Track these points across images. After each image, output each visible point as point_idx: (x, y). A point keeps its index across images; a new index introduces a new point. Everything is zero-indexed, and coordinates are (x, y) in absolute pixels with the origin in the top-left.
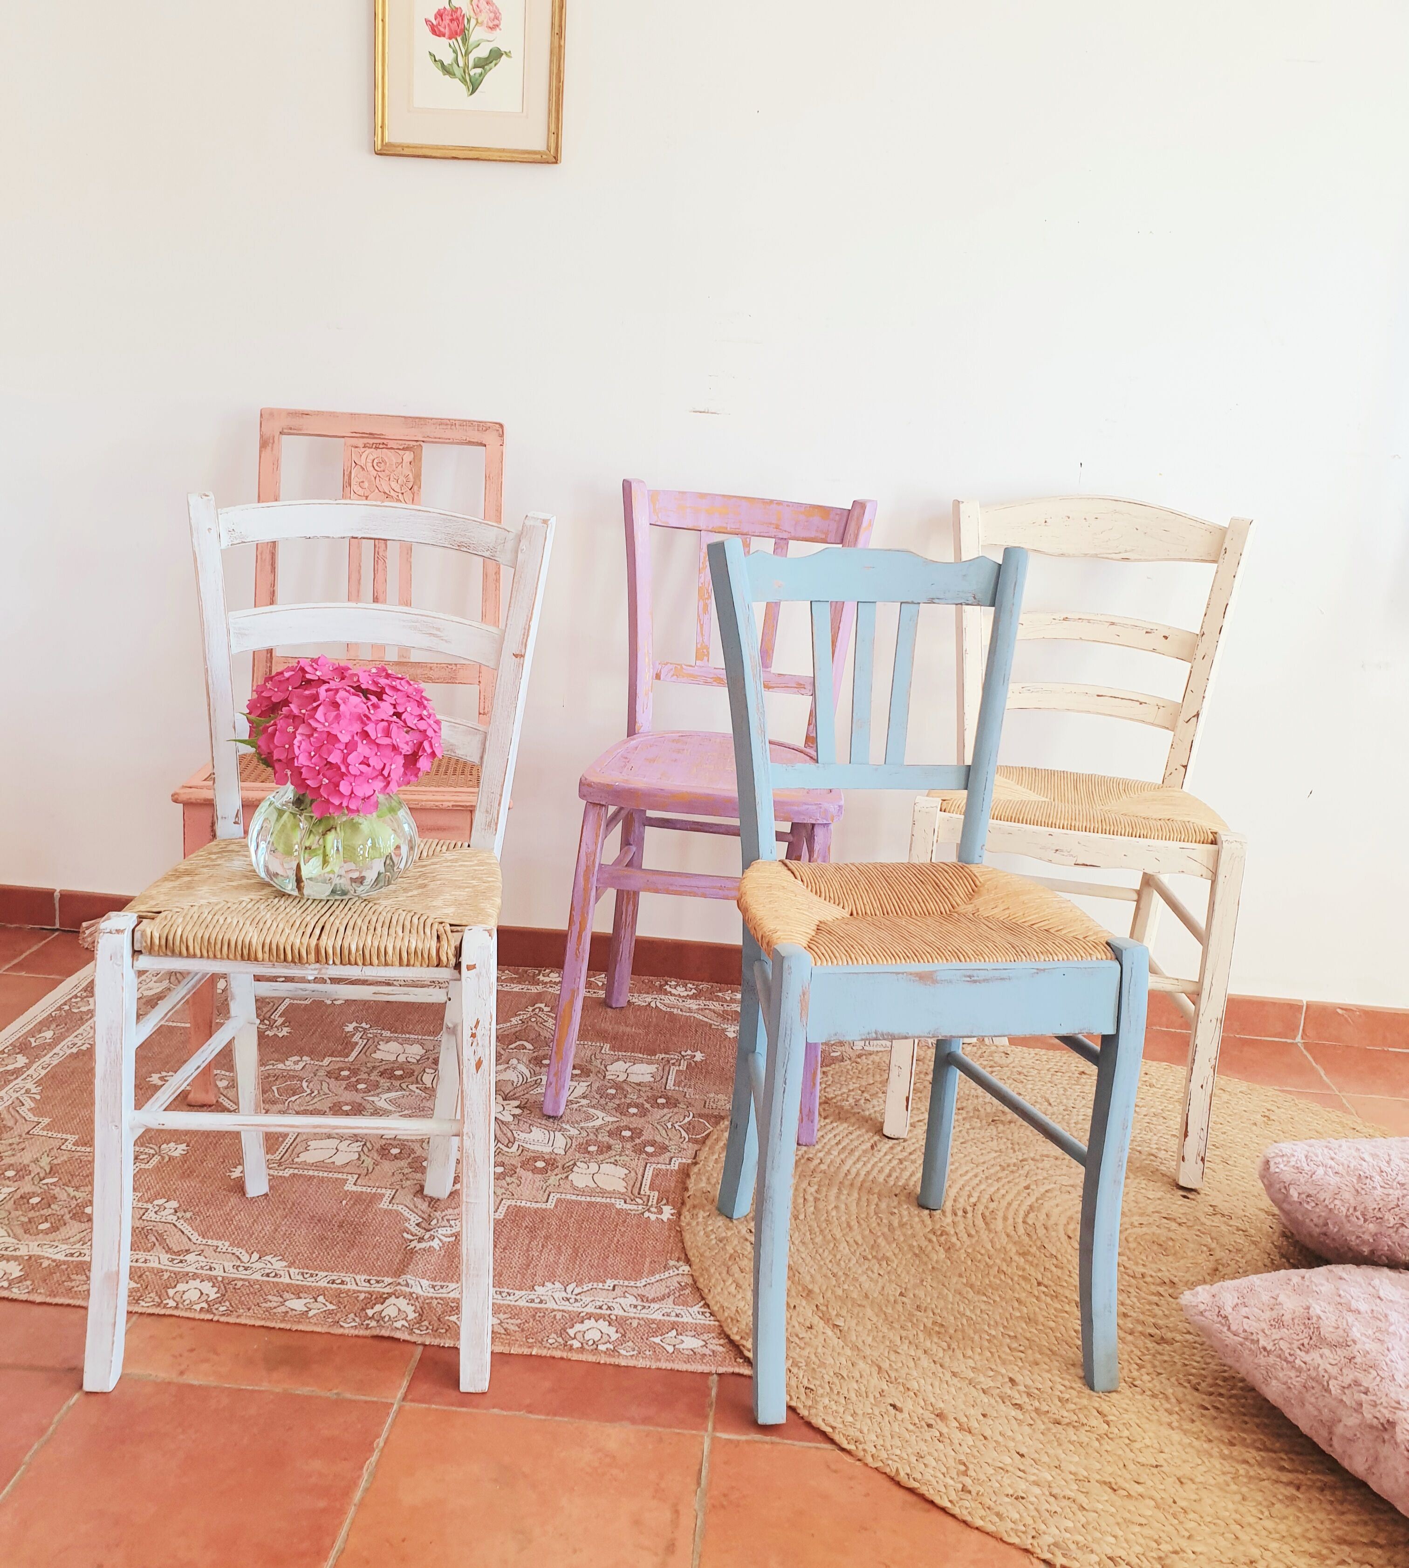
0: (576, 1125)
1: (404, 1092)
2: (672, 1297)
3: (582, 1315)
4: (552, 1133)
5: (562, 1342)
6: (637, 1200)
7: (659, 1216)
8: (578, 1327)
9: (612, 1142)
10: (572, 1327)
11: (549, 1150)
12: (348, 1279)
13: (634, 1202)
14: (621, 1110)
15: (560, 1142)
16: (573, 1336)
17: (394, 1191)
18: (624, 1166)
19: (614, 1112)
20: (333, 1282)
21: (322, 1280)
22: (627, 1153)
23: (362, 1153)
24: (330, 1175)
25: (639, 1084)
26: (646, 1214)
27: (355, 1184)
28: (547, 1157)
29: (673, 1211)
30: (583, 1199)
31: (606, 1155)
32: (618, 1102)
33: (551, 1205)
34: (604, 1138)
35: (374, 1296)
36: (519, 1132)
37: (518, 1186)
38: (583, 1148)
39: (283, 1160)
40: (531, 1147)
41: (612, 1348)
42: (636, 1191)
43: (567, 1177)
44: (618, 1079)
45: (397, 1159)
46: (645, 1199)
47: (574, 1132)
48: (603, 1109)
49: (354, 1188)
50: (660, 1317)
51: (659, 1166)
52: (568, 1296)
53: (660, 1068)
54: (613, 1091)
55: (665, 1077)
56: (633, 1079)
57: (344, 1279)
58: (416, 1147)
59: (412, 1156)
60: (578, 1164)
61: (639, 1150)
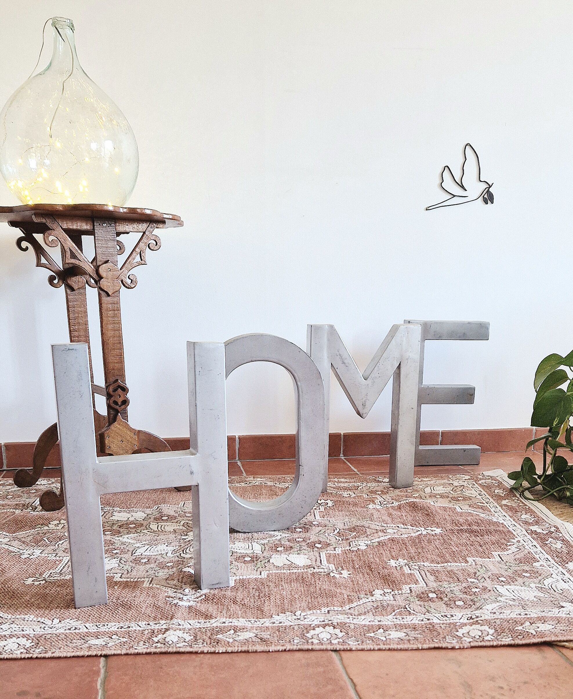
2: (371, 613)
3: (312, 625)
5: (305, 641)
7: (341, 576)
8: (312, 632)
9: (291, 544)
10: (308, 632)
11: (251, 551)
12: (133, 625)
13: (320, 569)
14: (291, 531)
15: (257, 547)
16: (311, 638)
19: (287, 532)
20: (122, 627)
21: (113, 627)
22: (304, 548)
26: (332, 574)
29: (349, 573)
30: (285, 571)
31: (291, 551)
33: (264, 576)
34: (286, 543)
35: (156, 631)
41: (341, 641)
42: (319, 563)
43: (269, 561)
45: (147, 564)
47: (264, 542)
49: (121, 580)
50: (368, 623)
51: (328, 552)
52: (299, 617)
55: (313, 515)
57: (129, 625)
58: (159, 557)
59: (158, 562)
61: (312, 546)
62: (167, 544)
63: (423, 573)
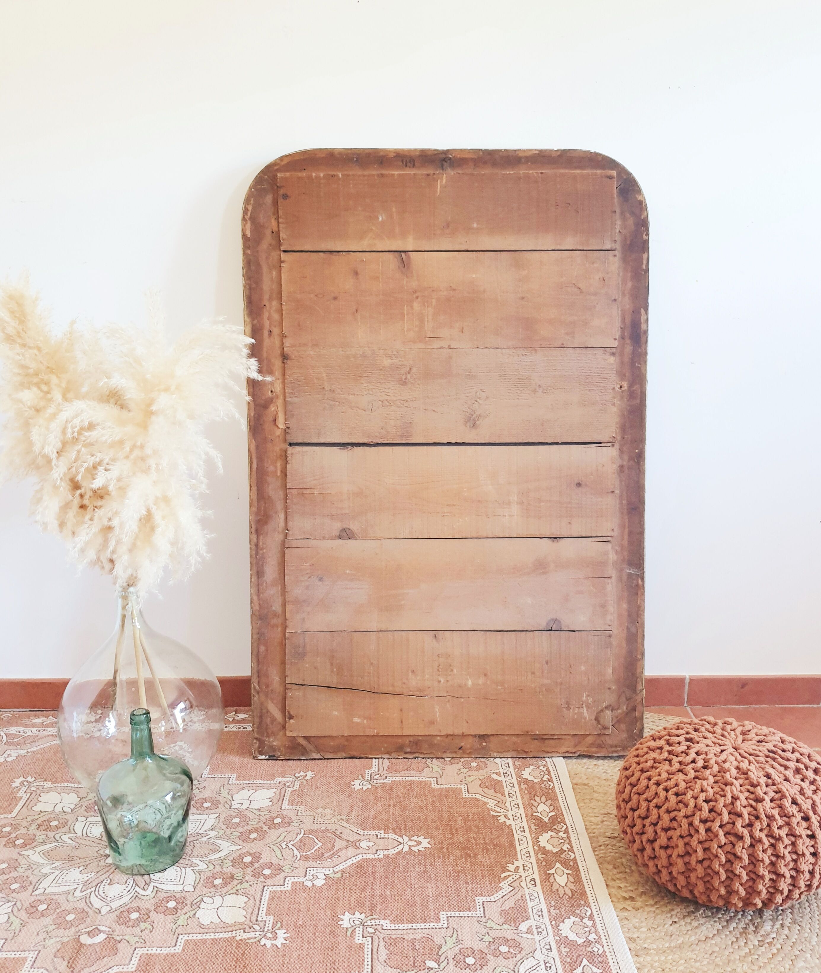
0: (205, 859)
1: (57, 844)
4: (183, 869)
6: (255, 927)
7: (274, 942)
9: (234, 871)
11: (180, 888)
13: (252, 930)
14: (244, 838)
15: (191, 877)
17: (36, 952)
18: (243, 894)
19: (237, 840)
22: (247, 878)
23: (11, 916)
25: (259, 810)
26: (263, 941)
28: (178, 896)
29: (286, 935)
30: (208, 936)
31: (229, 887)
32: (240, 830)
33: (179, 948)
34: (228, 869)
36: (154, 872)
37: (151, 931)
38: (209, 882)
40: (166, 888)
42: (254, 918)
43: (195, 914)
44: (242, 807)
45: (43, 916)
46: (262, 924)
47: (202, 866)
48: (228, 839)
51: (274, 888)
53: (278, 793)
54: (237, 820)
55: (281, 800)
56: (255, 805)
58: (62, 899)
59: (58, 911)
60: (205, 899)
61: (257, 874)
62: (81, 868)
63: (376, 944)
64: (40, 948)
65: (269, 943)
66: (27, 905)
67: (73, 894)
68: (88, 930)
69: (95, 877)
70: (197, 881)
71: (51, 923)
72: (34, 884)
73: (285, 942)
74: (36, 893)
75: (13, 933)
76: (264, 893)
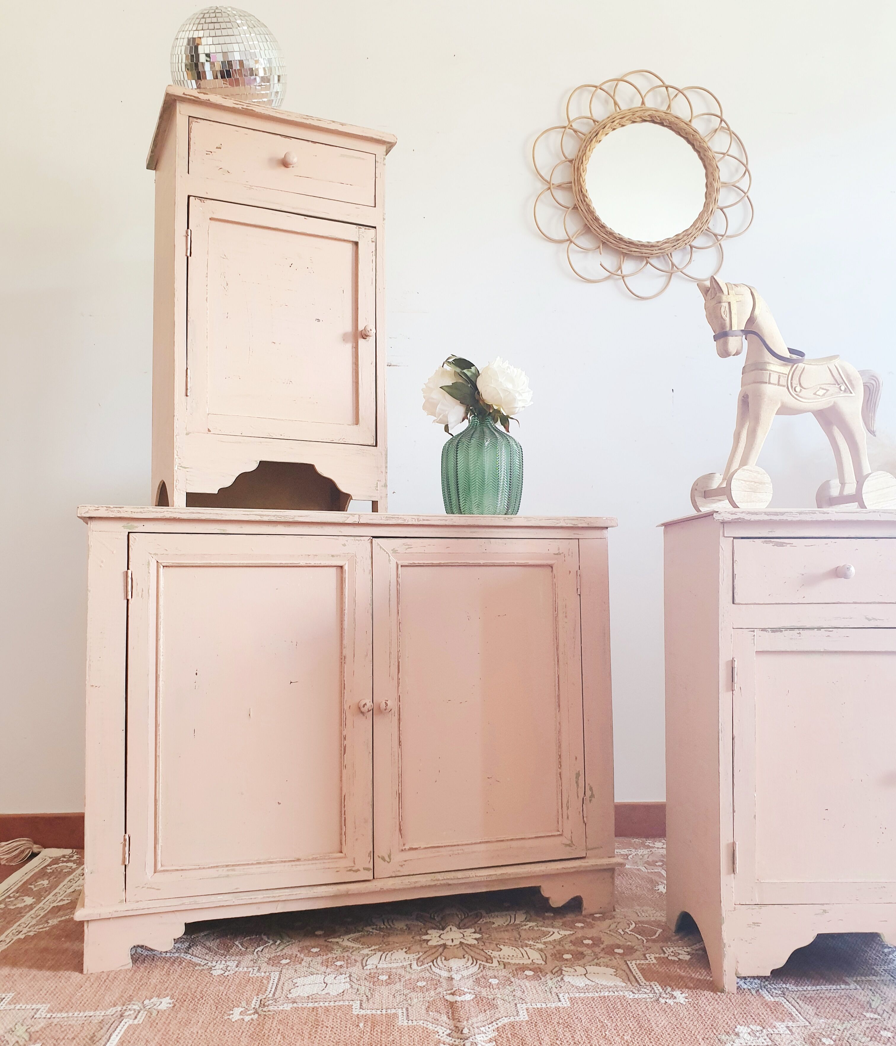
0: (538, 941)
1: (362, 933)
4: (521, 949)
6: (643, 990)
9: (580, 949)
11: (530, 961)
14: (570, 926)
15: (533, 953)
17: (404, 1009)
19: (564, 928)
22: (601, 956)
23: (353, 984)
24: (332, 1004)
27: (360, 1008)
28: (531, 967)
32: (561, 921)
33: (565, 1003)
34: (571, 947)
36: (491, 951)
37: (524, 992)
38: (559, 957)
39: (276, 996)
40: (513, 962)
42: (636, 984)
43: (562, 979)
46: (650, 988)
47: (540, 946)
49: (363, 1012)
51: (639, 962)
58: (401, 972)
60: (564, 968)
61: (610, 952)
64: (406, 1006)
65: (671, 1002)
66: (364, 976)
67: (411, 967)
68: (449, 992)
69: (425, 956)
70: (544, 957)
71: (402, 988)
72: (360, 962)
73: (687, 1000)
74: (368, 967)
75: (365, 996)
76: (630, 965)
